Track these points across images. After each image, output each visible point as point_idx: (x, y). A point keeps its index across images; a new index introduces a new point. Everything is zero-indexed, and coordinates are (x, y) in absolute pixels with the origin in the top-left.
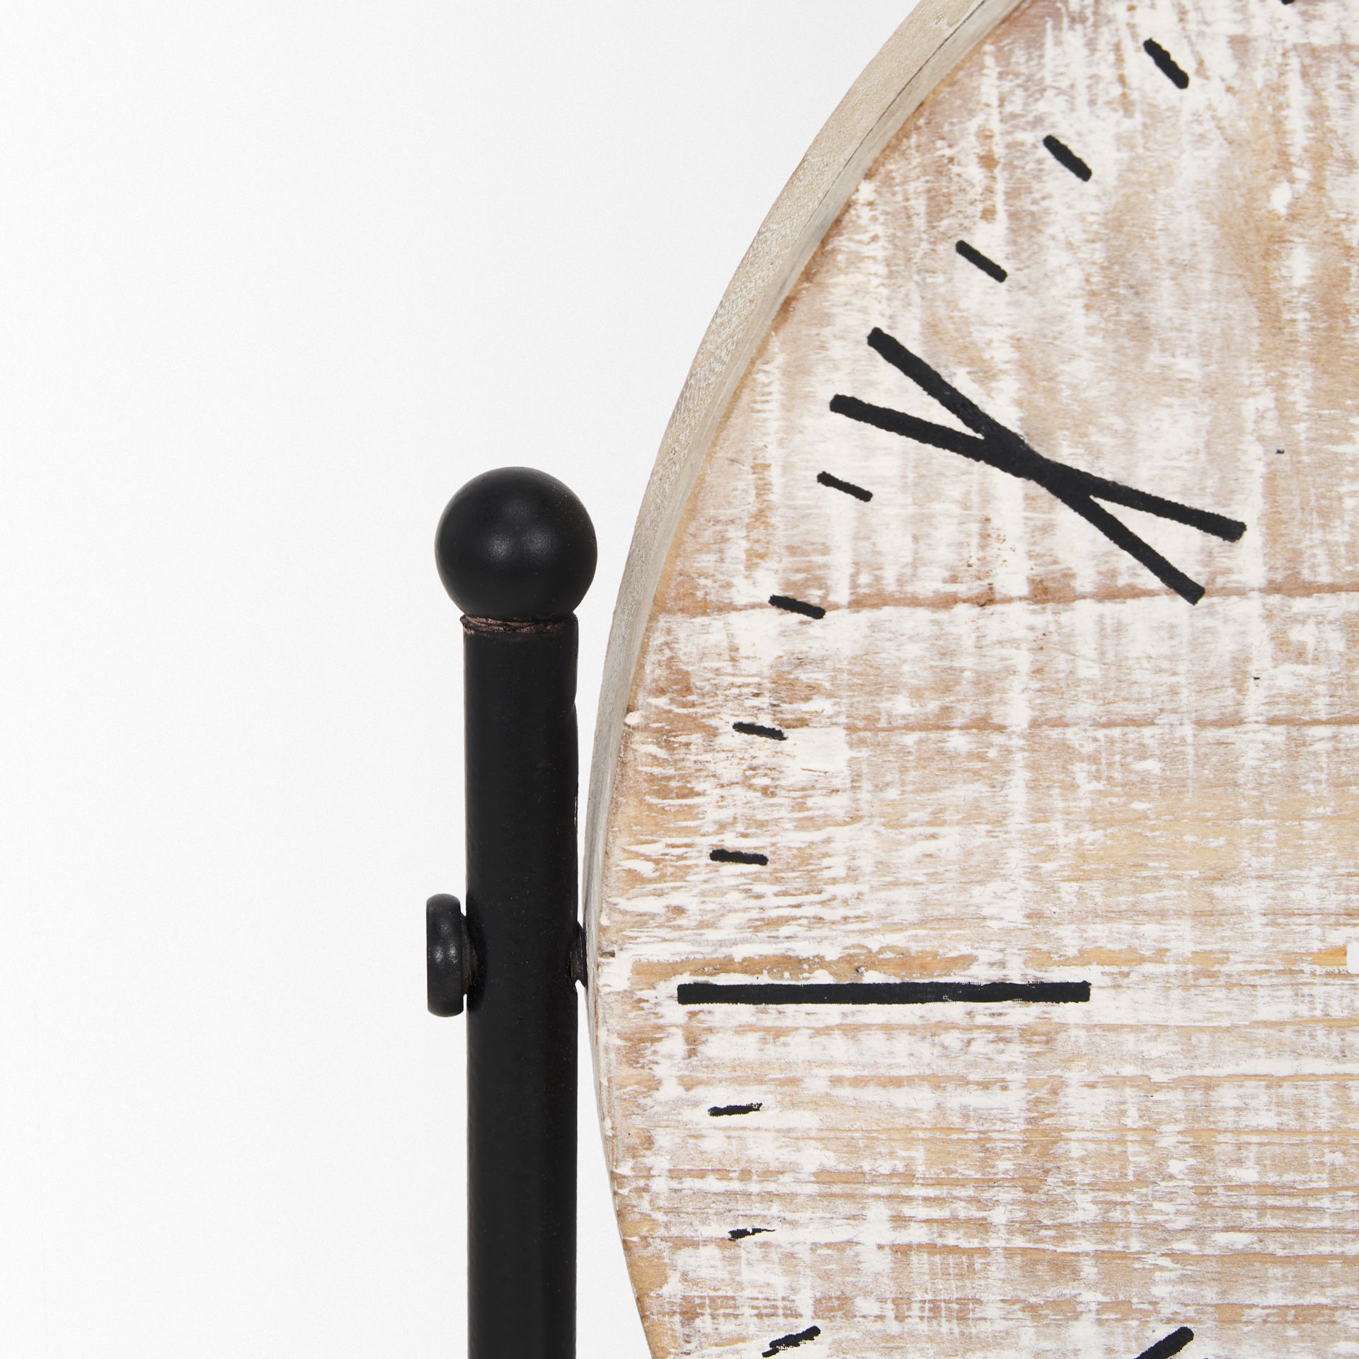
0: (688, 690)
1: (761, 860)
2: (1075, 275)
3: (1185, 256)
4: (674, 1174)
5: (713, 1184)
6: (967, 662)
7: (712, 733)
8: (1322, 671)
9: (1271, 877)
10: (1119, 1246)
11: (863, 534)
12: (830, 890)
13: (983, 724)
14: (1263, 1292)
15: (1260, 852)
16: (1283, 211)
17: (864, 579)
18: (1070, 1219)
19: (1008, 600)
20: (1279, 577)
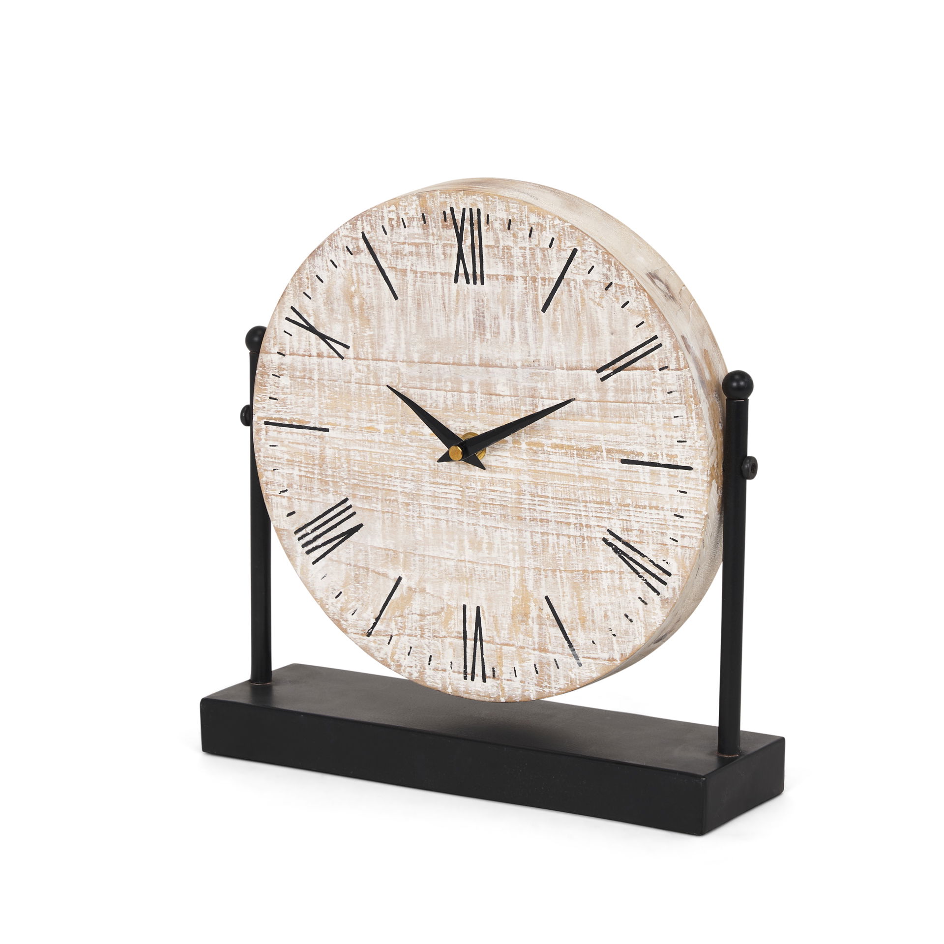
0: (265, 367)
1: (277, 400)
2: (322, 299)
3: (338, 298)
4: (264, 457)
5: (270, 459)
6: (307, 367)
7: (269, 375)
8: (364, 375)
9: (357, 412)
10: (335, 480)
11: (291, 342)
12: (288, 406)
13: (310, 378)
14: (360, 492)
15: (355, 407)
16: (353, 291)
17: (291, 350)
18: (327, 473)
19: (313, 356)
20: (356, 356)
